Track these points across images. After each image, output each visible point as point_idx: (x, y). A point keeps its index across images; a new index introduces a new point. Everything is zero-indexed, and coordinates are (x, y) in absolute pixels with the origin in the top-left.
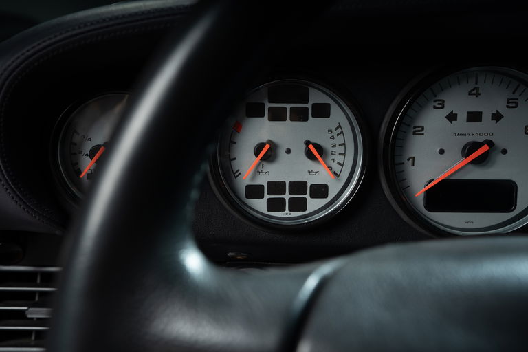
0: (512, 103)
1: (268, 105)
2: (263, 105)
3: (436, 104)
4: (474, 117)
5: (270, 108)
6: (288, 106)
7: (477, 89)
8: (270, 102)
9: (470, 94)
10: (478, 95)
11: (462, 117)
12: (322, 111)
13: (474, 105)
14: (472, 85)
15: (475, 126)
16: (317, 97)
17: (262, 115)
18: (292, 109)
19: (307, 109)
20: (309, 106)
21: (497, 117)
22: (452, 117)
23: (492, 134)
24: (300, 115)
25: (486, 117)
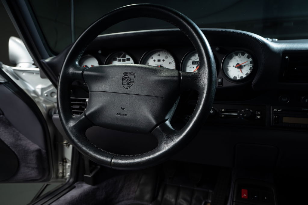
0: (166, 57)
1: (117, 58)
2: (116, 59)
3: (151, 58)
4: (159, 61)
5: (118, 59)
6: (122, 59)
7: (159, 55)
8: (118, 57)
9: (158, 55)
10: (159, 56)
11: (157, 61)
12: (128, 60)
13: (159, 58)
14: (158, 54)
15: (159, 62)
16: (128, 57)
17: (116, 60)
18: (123, 59)
19: (125, 59)
20: (126, 59)
21: (164, 60)
22: (155, 61)
23: (162, 64)
24: (124, 61)
25: (161, 60)
